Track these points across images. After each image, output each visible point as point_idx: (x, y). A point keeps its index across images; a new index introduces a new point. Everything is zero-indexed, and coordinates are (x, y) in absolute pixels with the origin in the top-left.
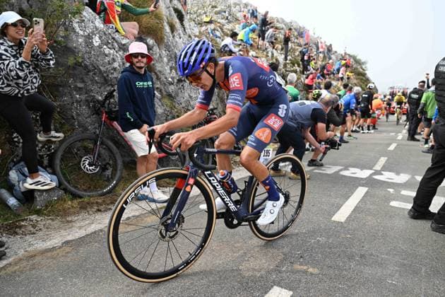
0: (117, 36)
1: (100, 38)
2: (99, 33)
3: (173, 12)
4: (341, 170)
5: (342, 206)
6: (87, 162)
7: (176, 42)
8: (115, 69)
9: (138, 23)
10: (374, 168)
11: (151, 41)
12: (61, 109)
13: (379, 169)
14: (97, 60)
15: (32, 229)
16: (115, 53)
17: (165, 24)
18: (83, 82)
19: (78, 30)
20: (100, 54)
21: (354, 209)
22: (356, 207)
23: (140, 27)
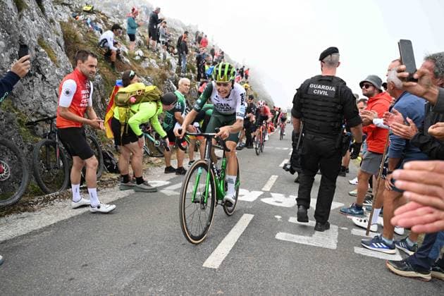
5: (219, 243)
10: (263, 189)
13: (269, 190)
21: (234, 248)
22: (236, 243)
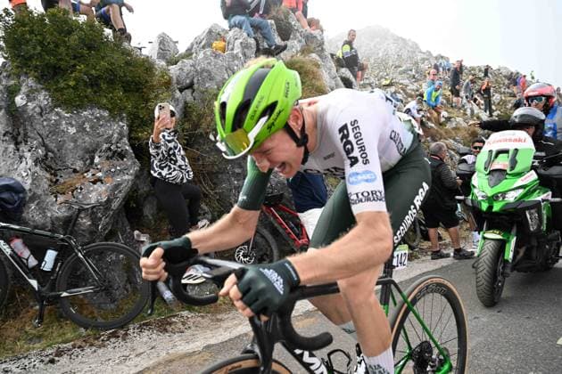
3: (340, 81)
6: (241, 253)
12: (220, 197)
15: (181, 327)
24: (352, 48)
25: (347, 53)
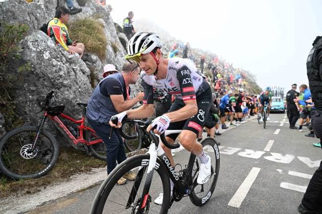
0: (65, 53)
1: (50, 53)
2: (50, 50)
3: (118, 40)
4: (239, 152)
5: (238, 188)
6: (26, 150)
7: (118, 59)
8: (61, 76)
9: (84, 44)
10: (265, 150)
11: (94, 57)
12: (17, 107)
13: (268, 150)
14: (46, 70)
16: (62, 65)
17: (110, 46)
18: (36, 86)
19: (31, 47)
20: (49, 65)
21: (249, 192)
22: (251, 189)
23: (85, 47)
24: (130, 23)
25: (126, 24)
